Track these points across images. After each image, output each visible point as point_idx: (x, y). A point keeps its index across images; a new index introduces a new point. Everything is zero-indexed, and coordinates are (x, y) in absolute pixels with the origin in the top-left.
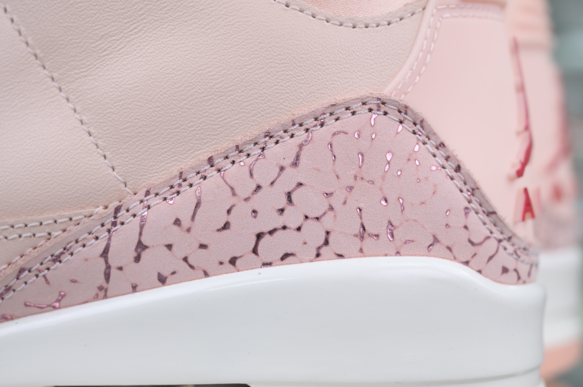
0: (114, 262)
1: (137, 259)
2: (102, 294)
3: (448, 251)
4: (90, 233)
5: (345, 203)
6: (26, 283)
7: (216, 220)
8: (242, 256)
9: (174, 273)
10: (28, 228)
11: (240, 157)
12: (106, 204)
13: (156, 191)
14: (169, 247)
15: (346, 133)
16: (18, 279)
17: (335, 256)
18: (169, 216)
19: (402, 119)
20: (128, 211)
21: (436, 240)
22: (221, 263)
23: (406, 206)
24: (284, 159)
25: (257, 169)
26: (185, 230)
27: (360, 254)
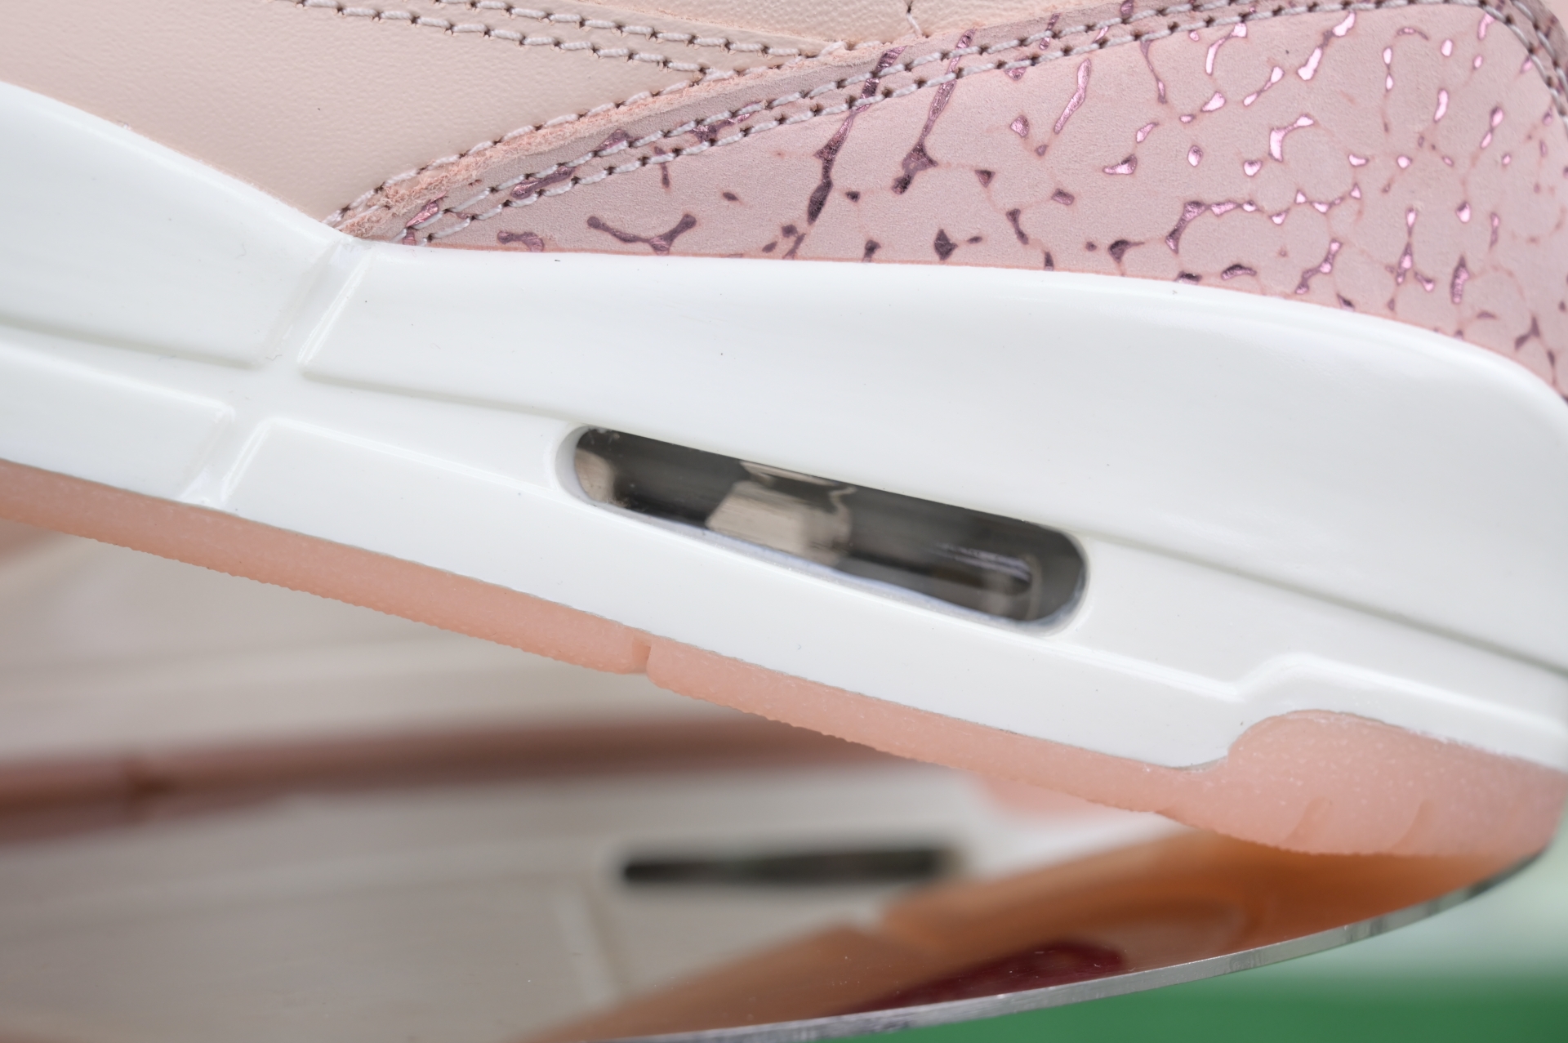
0: (842, 178)
1: (903, 184)
2: (786, 244)
3: (1546, 362)
4: (805, 95)
5: (1385, 190)
6: (611, 170)
7: (1109, 146)
8: (1142, 243)
9: (976, 240)
10: (660, 40)
11: (1193, 18)
12: (853, 39)
13: (984, 42)
14: (986, 175)
15: (1426, 38)
16: (596, 154)
17: (1334, 299)
18: (1006, 106)
19: (1536, 44)
20: (908, 68)
21: (1535, 330)
22: (1091, 246)
23: (1503, 235)
24: (1287, 52)
25: (1226, 58)
26: (1033, 149)
27: (1387, 311)
